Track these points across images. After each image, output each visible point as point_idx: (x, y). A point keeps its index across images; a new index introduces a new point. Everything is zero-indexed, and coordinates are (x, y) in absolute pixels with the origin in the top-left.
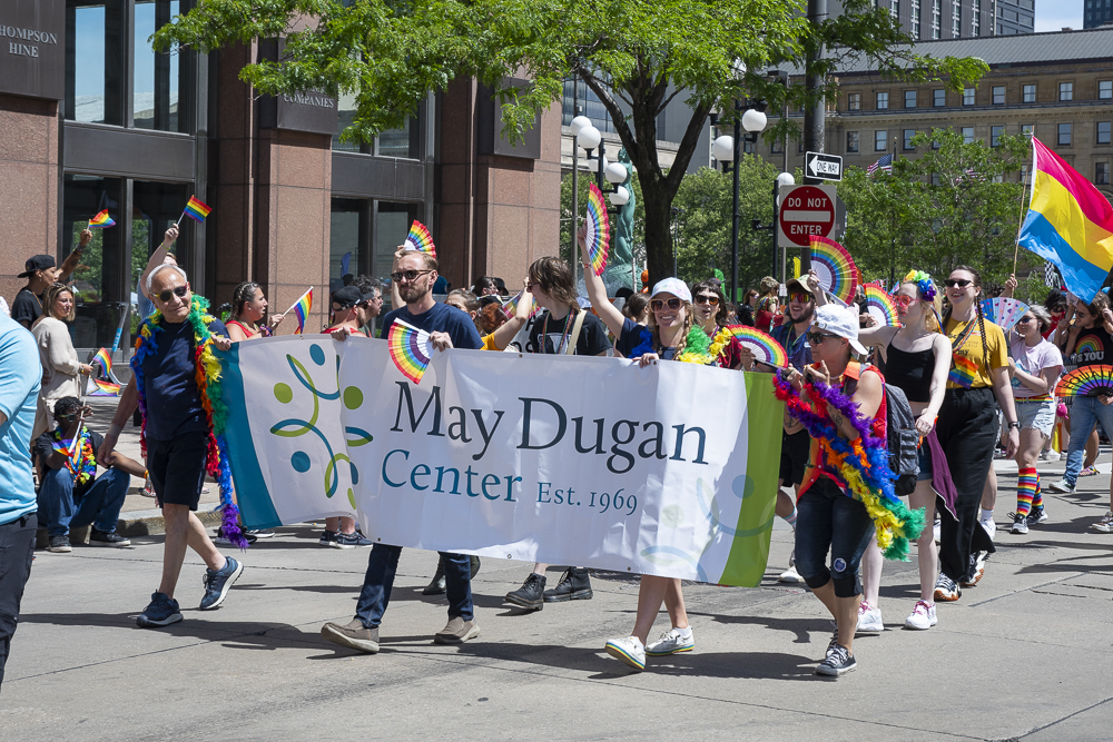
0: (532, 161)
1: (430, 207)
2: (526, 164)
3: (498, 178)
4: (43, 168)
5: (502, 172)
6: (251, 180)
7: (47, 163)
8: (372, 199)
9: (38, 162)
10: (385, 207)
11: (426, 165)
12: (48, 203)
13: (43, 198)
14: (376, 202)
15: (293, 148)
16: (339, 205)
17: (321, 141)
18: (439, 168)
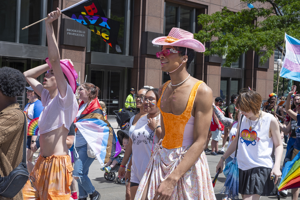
0: (267, 69)
1: (243, 79)
2: (265, 70)
3: (259, 73)
4: (159, 70)
5: (260, 72)
6: (203, 73)
7: (160, 69)
8: (230, 77)
9: (158, 69)
10: (233, 79)
11: (242, 70)
12: (160, 78)
13: (159, 77)
14: (231, 78)
15: (212, 66)
16: (222, 79)
17: (218, 64)
18: (246, 70)
